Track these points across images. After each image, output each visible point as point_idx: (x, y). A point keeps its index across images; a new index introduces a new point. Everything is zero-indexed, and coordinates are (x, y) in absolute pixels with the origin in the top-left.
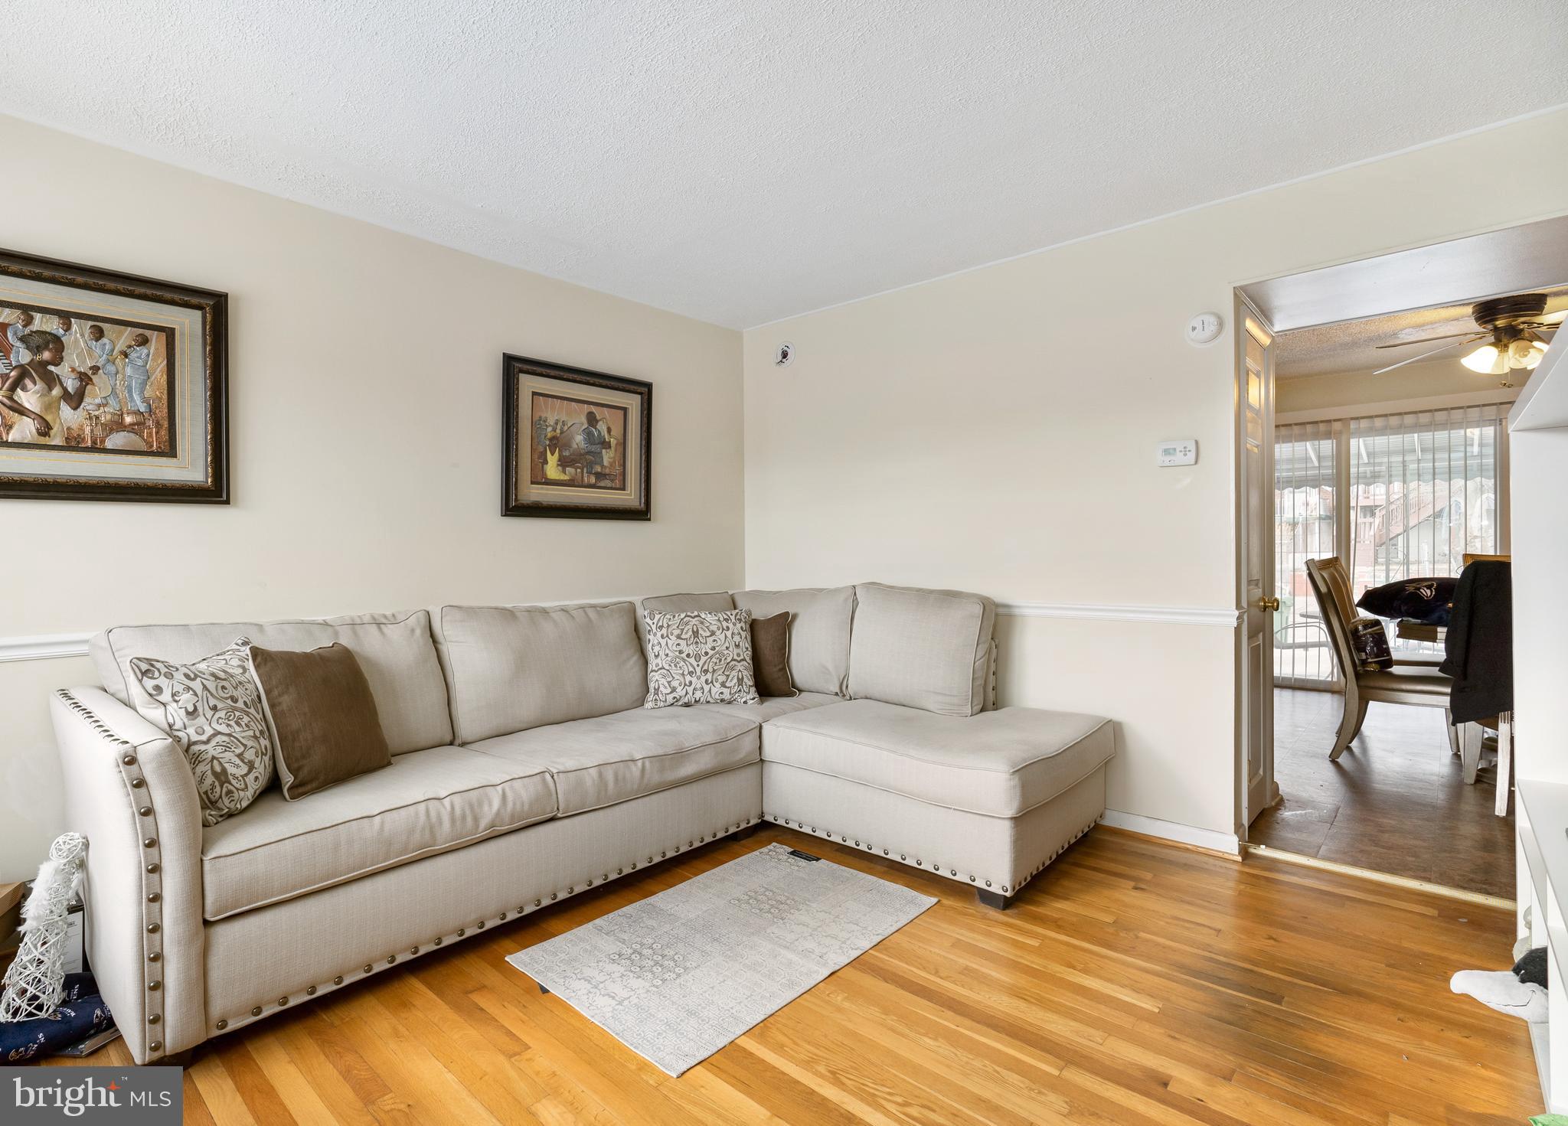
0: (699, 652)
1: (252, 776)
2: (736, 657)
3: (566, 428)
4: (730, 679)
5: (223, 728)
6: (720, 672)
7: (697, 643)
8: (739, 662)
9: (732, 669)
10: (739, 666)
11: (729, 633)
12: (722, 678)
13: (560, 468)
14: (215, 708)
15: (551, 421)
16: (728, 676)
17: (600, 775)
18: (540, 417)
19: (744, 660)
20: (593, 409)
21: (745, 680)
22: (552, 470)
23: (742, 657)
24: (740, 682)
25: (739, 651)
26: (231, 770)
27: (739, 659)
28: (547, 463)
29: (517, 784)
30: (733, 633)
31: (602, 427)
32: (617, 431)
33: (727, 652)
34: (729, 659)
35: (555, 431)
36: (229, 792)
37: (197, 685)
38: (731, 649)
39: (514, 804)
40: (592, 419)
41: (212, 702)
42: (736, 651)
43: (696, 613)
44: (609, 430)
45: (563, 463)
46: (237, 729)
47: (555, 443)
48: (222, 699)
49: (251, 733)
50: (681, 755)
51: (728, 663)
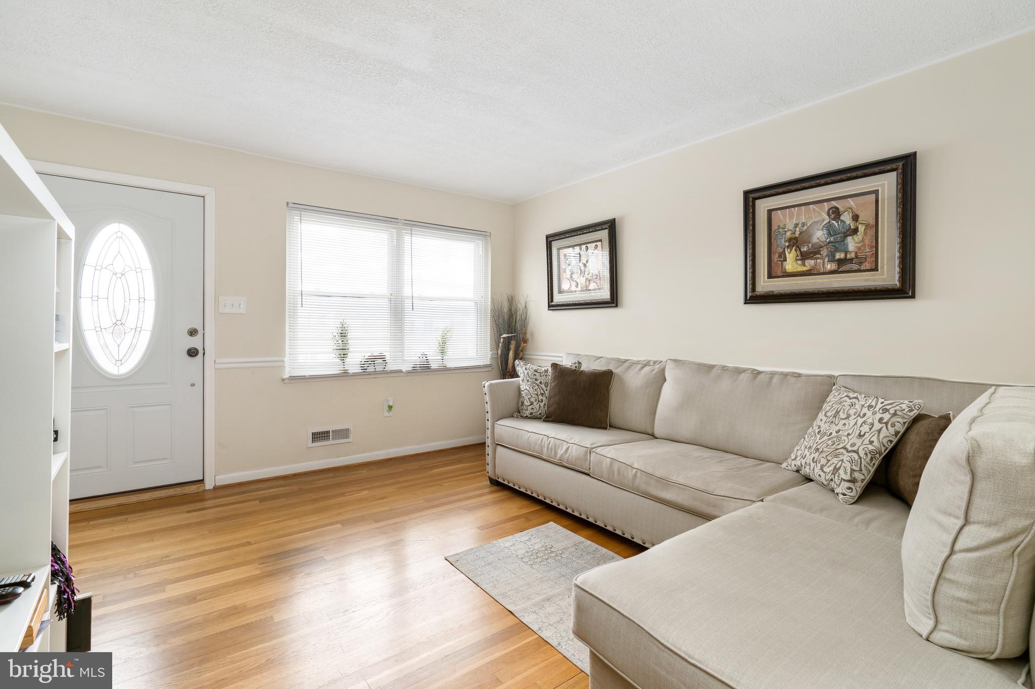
0: (827, 432)
1: (531, 407)
2: (848, 447)
3: (805, 228)
4: (829, 464)
5: (528, 388)
6: (824, 455)
7: (832, 422)
8: (848, 452)
9: (836, 456)
10: (846, 457)
11: (860, 421)
12: (823, 461)
13: (799, 262)
14: (528, 381)
15: (790, 226)
16: (828, 461)
17: (611, 464)
18: (779, 226)
19: (856, 452)
20: (834, 203)
21: (841, 471)
22: (791, 264)
23: (855, 448)
24: (835, 471)
25: (858, 442)
26: (525, 402)
27: (850, 449)
28: (786, 261)
29: (575, 446)
30: (864, 422)
31: (847, 218)
32: (866, 215)
33: (845, 438)
34: (841, 446)
35: (794, 233)
36: (522, 409)
37: (526, 372)
38: (850, 437)
39: (569, 455)
40: (836, 213)
41: (528, 378)
42: (855, 440)
43: (855, 395)
44: (856, 218)
45: (804, 257)
46: (532, 390)
47: (794, 242)
48: (532, 378)
49: (536, 393)
50: (665, 482)
51: (837, 449)
